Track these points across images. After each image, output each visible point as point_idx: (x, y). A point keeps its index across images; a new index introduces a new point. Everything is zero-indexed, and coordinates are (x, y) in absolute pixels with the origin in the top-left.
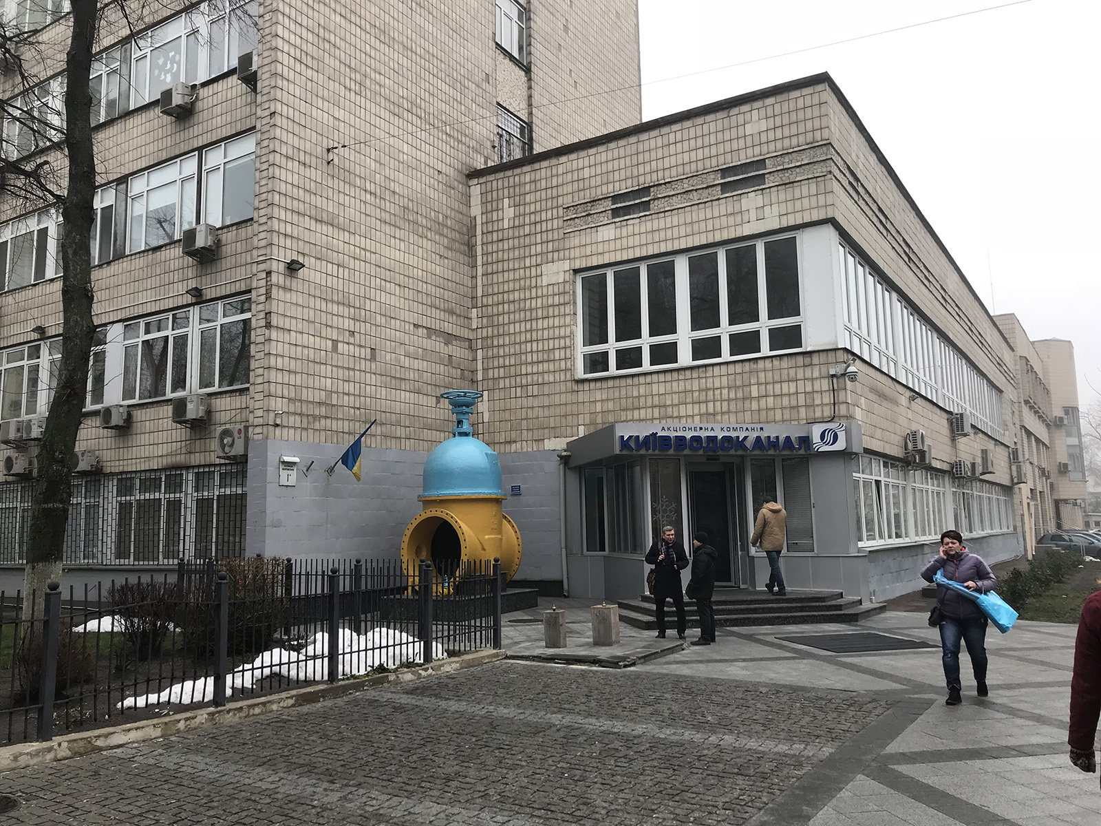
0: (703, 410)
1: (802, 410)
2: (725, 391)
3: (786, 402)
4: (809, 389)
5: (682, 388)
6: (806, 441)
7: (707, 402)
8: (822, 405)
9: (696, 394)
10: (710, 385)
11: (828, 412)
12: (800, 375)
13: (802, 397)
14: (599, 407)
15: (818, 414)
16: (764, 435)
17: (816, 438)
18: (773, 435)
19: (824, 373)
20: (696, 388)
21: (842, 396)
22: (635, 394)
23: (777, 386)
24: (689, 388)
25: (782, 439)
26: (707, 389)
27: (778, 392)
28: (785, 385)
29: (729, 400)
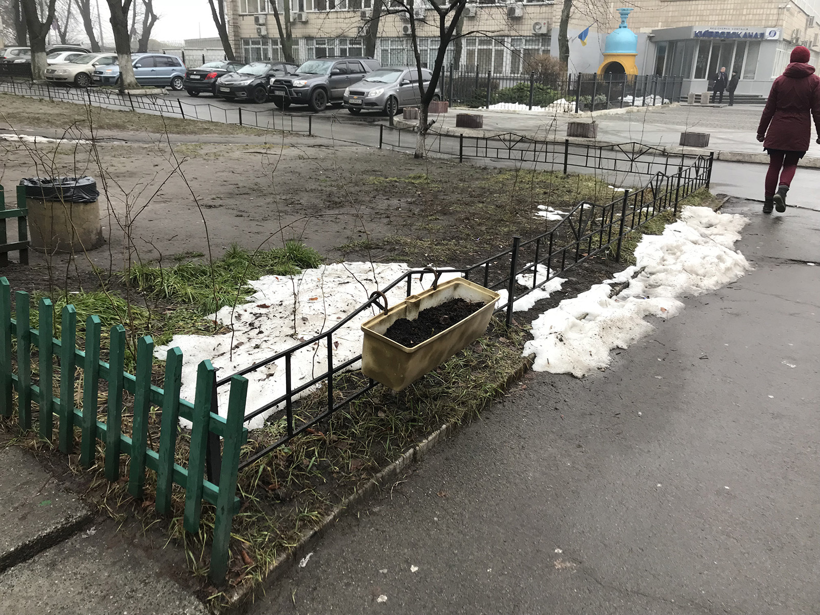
0: (720, 19)
1: (764, 21)
2: (732, 11)
3: (757, 17)
4: (768, 13)
5: (712, 8)
6: (762, 35)
7: (722, 15)
8: (772, 20)
9: (718, 11)
10: (725, 8)
11: (774, 23)
12: (766, 6)
13: (764, 16)
14: (670, 14)
15: (770, 24)
16: (748, 32)
17: (767, 34)
18: (751, 32)
19: (776, 7)
20: (719, 8)
21: (781, 17)
22: (689, 9)
23: (755, 10)
24: (715, 8)
25: (754, 33)
26: (724, 9)
27: (755, 13)
28: (758, 10)
29: (733, 15)
